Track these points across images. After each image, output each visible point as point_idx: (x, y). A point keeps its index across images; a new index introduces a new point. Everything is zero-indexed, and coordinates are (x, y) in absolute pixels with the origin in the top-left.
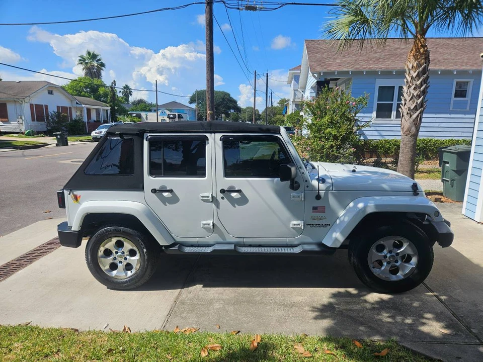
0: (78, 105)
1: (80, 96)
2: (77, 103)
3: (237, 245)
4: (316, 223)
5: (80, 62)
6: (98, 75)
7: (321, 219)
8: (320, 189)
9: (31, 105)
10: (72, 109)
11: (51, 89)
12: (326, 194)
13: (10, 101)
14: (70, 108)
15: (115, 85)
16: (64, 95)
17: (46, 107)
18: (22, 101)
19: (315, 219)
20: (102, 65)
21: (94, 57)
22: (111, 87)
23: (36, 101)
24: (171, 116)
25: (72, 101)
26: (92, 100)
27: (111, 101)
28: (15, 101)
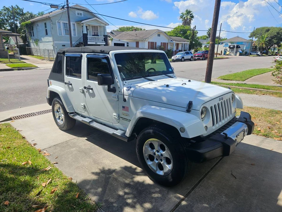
0: (172, 42)
1: (176, 36)
2: (171, 41)
3: (94, 120)
4: (125, 118)
5: (181, 17)
6: (189, 24)
7: (127, 116)
8: (124, 94)
9: (149, 42)
10: (168, 44)
11: (159, 34)
12: (128, 99)
13: (140, 41)
14: (167, 43)
15: (195, 29)
16: (166, 36)
17: (156, 43)
18: (145, 41)
19: (124, 115)
20: (192, 17)
21: (188, 12)
22: (193, 30)
23: (151, 40)
24: (232, 47)
25: (169, 40)
26: (182, 38)
27: (191, 39)
28: (142, 41)
